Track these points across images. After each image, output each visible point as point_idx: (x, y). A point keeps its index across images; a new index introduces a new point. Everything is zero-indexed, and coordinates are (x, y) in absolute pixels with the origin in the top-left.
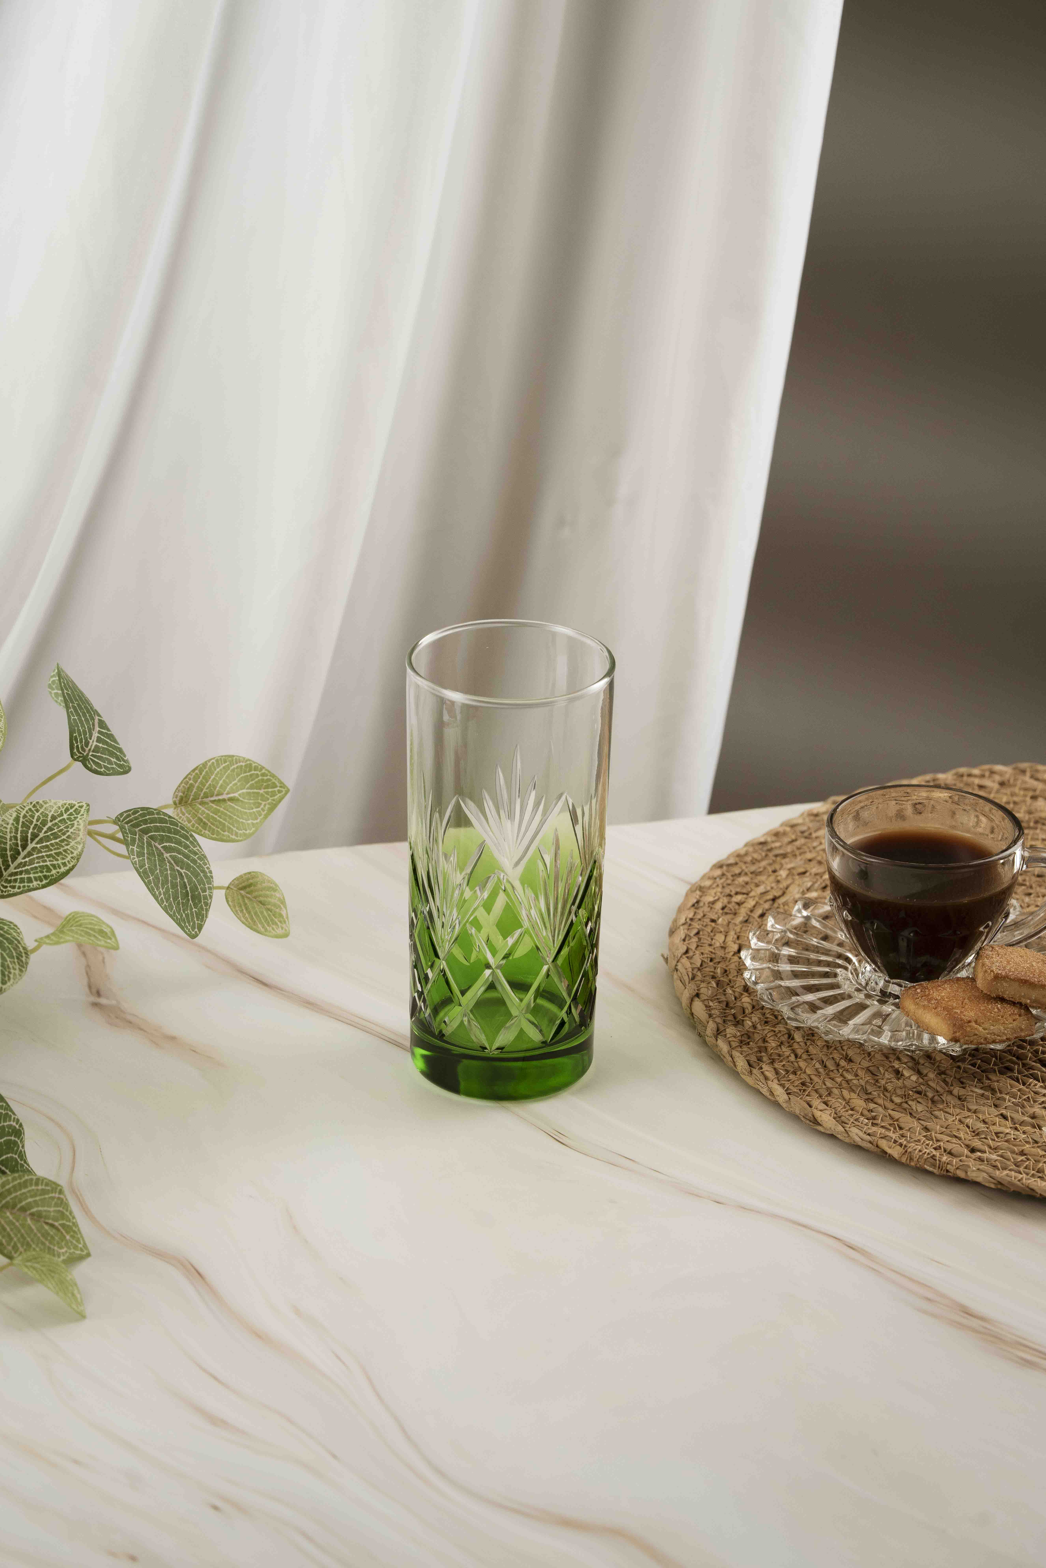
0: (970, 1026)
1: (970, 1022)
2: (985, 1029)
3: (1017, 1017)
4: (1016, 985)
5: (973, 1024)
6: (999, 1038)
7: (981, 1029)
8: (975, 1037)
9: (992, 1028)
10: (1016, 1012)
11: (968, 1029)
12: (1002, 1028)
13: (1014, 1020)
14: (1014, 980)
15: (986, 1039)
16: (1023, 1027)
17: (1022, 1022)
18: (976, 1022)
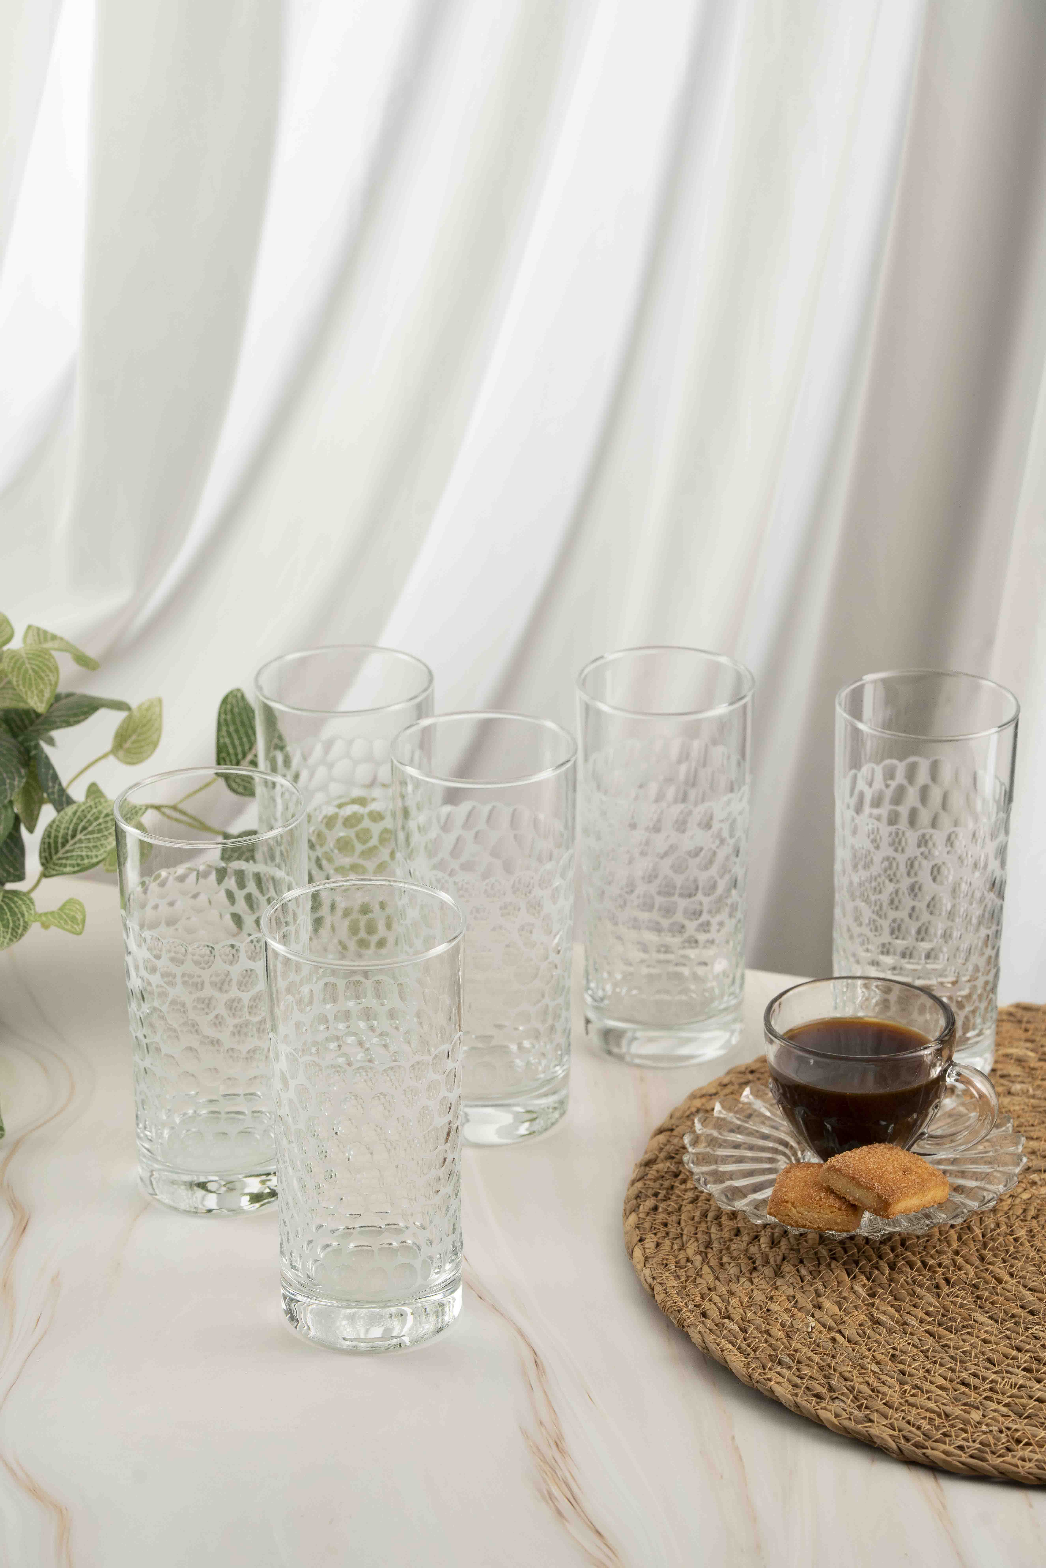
0: (784, 1206)
1: (787, 1202)
2: (798, 1212)
3: (836, 1210)
4: (845, 1180)
5: (789, 1205)
6: (809, 1224)
7: (794, 1211)
8: (787, 1217)
9: (806, 1213)
10: (836, 1205)
11: (782, 1208)
12: (816, 1216)
13: (832, 1212)
14: (844, 1175)
15: (797, 1222)
16: (839, 1221)
17: (840, 1217)
18: (793, 1204)
